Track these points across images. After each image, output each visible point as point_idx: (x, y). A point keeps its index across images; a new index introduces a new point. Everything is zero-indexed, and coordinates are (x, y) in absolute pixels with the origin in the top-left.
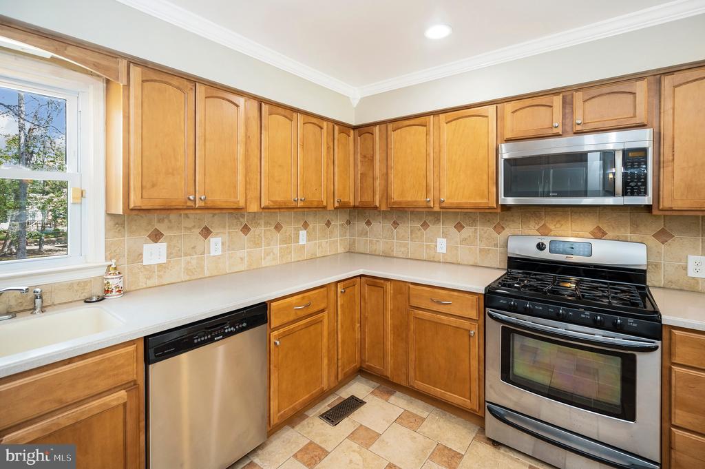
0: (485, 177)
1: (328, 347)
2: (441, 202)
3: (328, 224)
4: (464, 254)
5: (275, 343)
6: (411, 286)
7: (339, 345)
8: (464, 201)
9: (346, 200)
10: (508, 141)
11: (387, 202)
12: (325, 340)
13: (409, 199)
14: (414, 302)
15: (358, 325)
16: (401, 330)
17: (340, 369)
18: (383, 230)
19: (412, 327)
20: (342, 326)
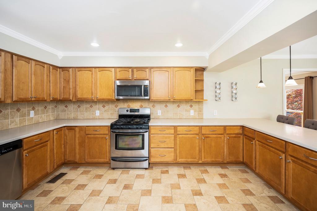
0: (111, 90)
1: (50, 156)
2: (97, 98)
3: (45, 107)
4: (106, 115)
5: (26, 156)
6: (86, 127)
7: (55, 154)
8: (105, 97)
9: (56, 97)
10: (118, 80)
11: (75, 98)
12: (49, 153)
13: (85, 97)
14: (87, 133)
15: (63, 146)
16: (82, 144)
17: (55, 164)
18: (73, 109)
19: (86, 141)
20: (56, 147)
